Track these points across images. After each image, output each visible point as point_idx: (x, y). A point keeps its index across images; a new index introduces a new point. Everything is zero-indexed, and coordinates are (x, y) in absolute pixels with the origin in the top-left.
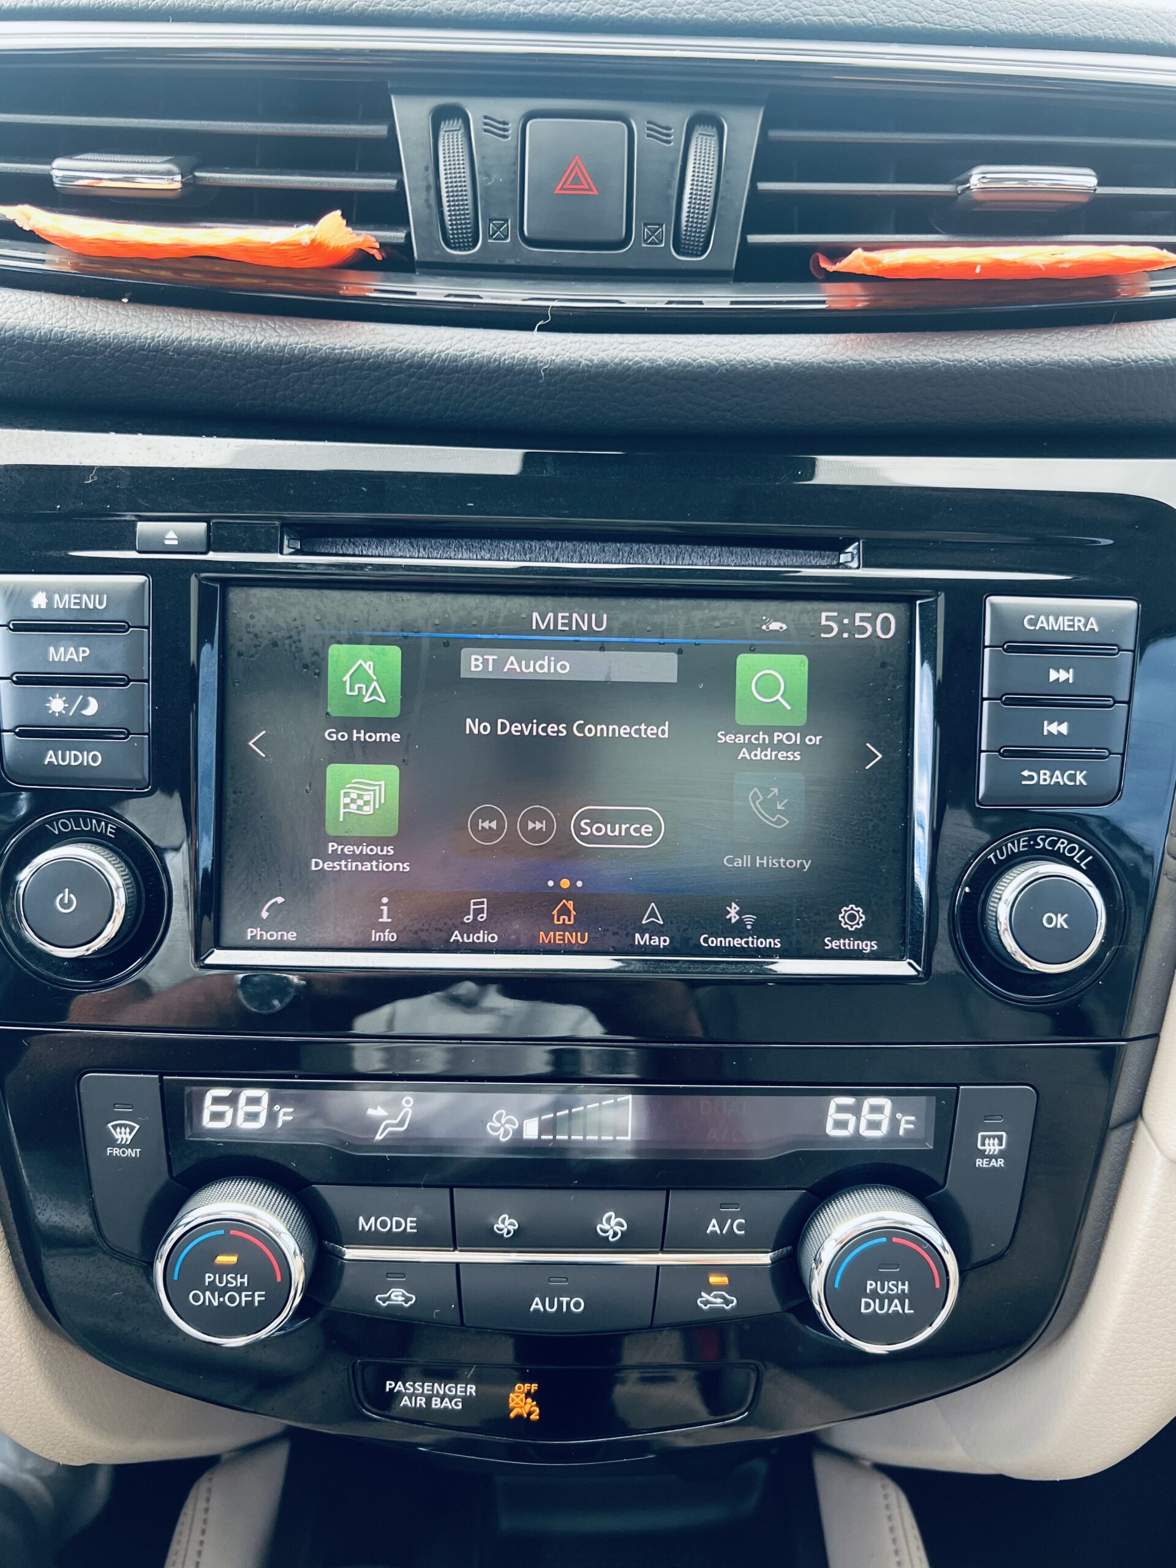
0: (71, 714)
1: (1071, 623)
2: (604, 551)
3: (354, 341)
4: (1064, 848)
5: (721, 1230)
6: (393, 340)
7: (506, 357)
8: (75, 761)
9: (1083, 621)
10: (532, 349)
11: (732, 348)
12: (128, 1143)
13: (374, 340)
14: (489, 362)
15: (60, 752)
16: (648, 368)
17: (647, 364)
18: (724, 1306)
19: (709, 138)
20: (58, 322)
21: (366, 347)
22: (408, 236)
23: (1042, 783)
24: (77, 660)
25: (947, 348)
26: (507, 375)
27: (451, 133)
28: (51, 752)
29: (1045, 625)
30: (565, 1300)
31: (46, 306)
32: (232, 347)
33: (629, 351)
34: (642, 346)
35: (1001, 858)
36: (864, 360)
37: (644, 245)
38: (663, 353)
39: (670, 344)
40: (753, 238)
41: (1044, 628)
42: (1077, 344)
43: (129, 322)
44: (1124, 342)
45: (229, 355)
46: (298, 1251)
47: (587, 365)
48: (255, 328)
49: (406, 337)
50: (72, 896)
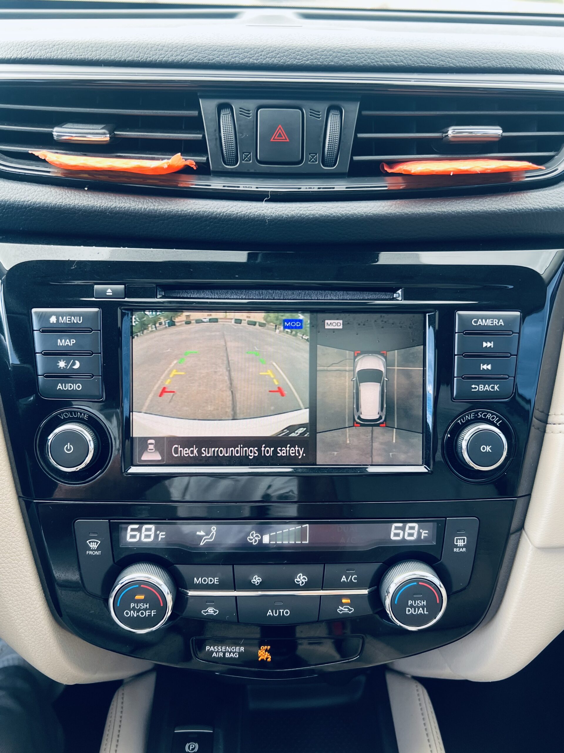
0: (68, 368)
1: (492, 322)
2: (293, 294)
3: (186, 208)
4: (490, 417)
5: (347, 580)
6: (203, 207)
7: (252, 214)
8: (70, 388)
9: (497, 321)
10: (262, 210)
11: (347, 209)
12: (96, 549)
13: (195, 207)
14: (244, 217)
15: (64, 384)
16: (312, 218)
17: (312, 216)
18: (349, 612)
19: (336, 116)
20: (59, 200)
21: (192, 211)
22: (208, 159)
23: (480, 390)
24: (70, 345)
25: (439, 206)
26: (252, 222)
27: (226, 115)
28: (60, 384)
29: (481, 323)
30: (281, 611)
31: (53, 193)
32: (134, 211)
33: (304, 211)
34: (309, 209)
35: (463, 422)
36: (403, 212)
37: (309, 163)
38: (318, 211)
39: (321, 207)
40: (356, 158)
41: (481, 324)
42: (494, 203)
43: (89, 200)
44: (514, 202)
45: (133, 214)
46: (169, 592)
47: (286, 217)
48: (144, 202)
49: (208, 206)
50: (71, 446)
